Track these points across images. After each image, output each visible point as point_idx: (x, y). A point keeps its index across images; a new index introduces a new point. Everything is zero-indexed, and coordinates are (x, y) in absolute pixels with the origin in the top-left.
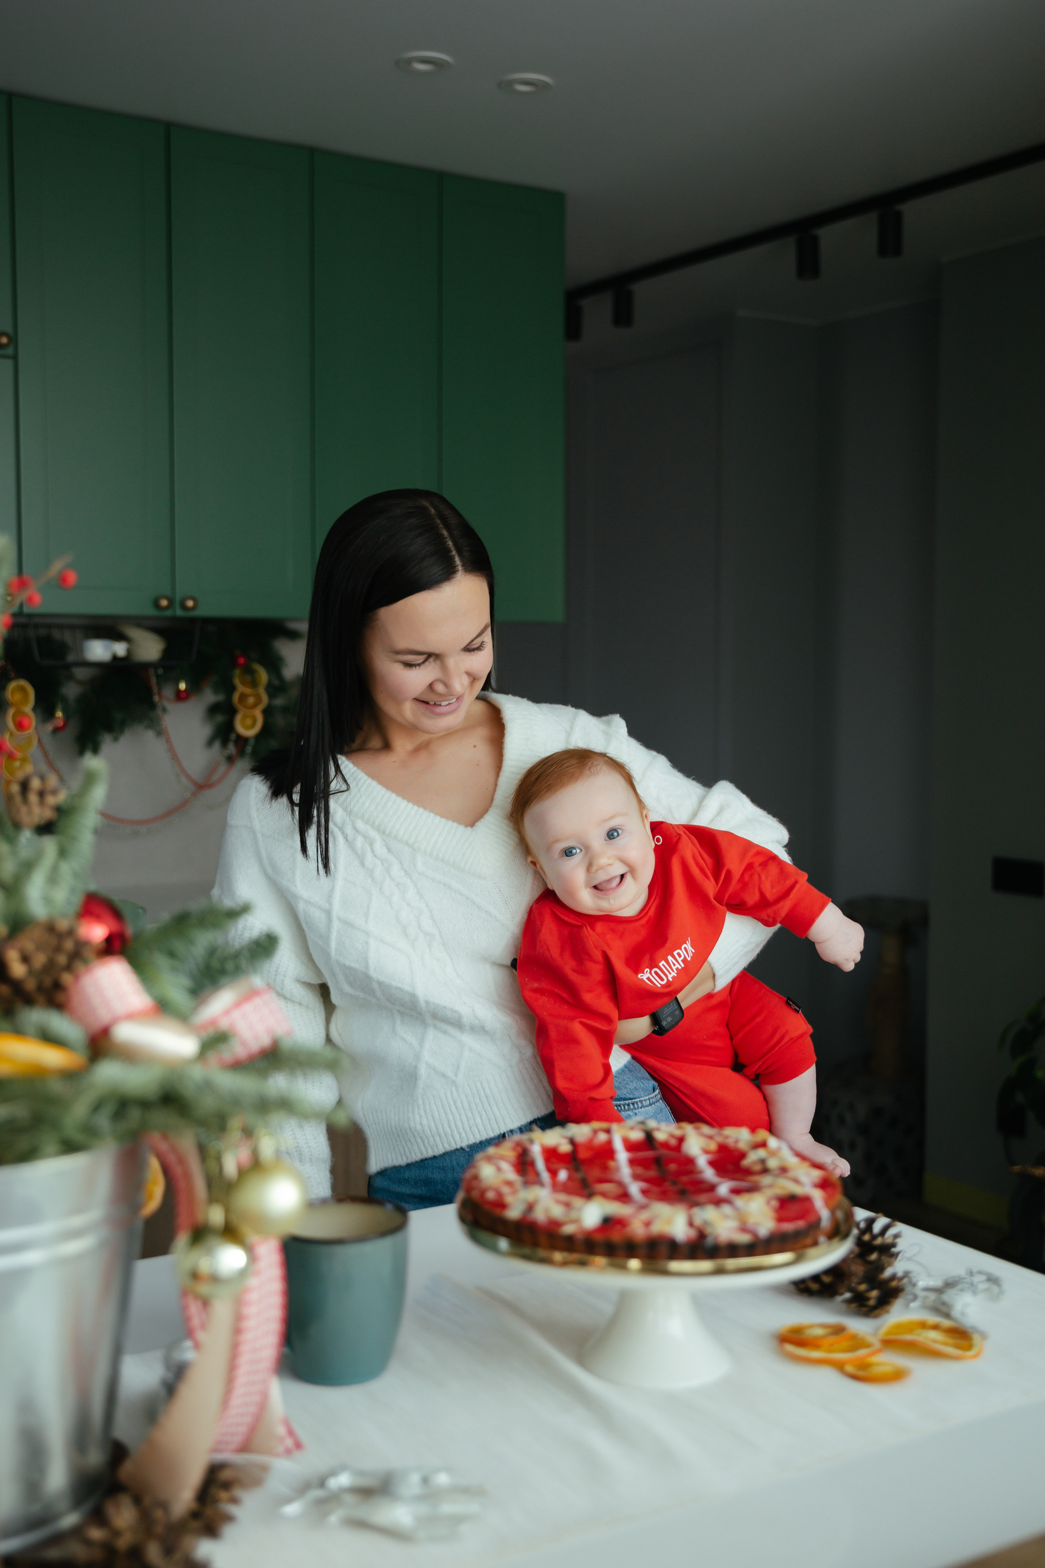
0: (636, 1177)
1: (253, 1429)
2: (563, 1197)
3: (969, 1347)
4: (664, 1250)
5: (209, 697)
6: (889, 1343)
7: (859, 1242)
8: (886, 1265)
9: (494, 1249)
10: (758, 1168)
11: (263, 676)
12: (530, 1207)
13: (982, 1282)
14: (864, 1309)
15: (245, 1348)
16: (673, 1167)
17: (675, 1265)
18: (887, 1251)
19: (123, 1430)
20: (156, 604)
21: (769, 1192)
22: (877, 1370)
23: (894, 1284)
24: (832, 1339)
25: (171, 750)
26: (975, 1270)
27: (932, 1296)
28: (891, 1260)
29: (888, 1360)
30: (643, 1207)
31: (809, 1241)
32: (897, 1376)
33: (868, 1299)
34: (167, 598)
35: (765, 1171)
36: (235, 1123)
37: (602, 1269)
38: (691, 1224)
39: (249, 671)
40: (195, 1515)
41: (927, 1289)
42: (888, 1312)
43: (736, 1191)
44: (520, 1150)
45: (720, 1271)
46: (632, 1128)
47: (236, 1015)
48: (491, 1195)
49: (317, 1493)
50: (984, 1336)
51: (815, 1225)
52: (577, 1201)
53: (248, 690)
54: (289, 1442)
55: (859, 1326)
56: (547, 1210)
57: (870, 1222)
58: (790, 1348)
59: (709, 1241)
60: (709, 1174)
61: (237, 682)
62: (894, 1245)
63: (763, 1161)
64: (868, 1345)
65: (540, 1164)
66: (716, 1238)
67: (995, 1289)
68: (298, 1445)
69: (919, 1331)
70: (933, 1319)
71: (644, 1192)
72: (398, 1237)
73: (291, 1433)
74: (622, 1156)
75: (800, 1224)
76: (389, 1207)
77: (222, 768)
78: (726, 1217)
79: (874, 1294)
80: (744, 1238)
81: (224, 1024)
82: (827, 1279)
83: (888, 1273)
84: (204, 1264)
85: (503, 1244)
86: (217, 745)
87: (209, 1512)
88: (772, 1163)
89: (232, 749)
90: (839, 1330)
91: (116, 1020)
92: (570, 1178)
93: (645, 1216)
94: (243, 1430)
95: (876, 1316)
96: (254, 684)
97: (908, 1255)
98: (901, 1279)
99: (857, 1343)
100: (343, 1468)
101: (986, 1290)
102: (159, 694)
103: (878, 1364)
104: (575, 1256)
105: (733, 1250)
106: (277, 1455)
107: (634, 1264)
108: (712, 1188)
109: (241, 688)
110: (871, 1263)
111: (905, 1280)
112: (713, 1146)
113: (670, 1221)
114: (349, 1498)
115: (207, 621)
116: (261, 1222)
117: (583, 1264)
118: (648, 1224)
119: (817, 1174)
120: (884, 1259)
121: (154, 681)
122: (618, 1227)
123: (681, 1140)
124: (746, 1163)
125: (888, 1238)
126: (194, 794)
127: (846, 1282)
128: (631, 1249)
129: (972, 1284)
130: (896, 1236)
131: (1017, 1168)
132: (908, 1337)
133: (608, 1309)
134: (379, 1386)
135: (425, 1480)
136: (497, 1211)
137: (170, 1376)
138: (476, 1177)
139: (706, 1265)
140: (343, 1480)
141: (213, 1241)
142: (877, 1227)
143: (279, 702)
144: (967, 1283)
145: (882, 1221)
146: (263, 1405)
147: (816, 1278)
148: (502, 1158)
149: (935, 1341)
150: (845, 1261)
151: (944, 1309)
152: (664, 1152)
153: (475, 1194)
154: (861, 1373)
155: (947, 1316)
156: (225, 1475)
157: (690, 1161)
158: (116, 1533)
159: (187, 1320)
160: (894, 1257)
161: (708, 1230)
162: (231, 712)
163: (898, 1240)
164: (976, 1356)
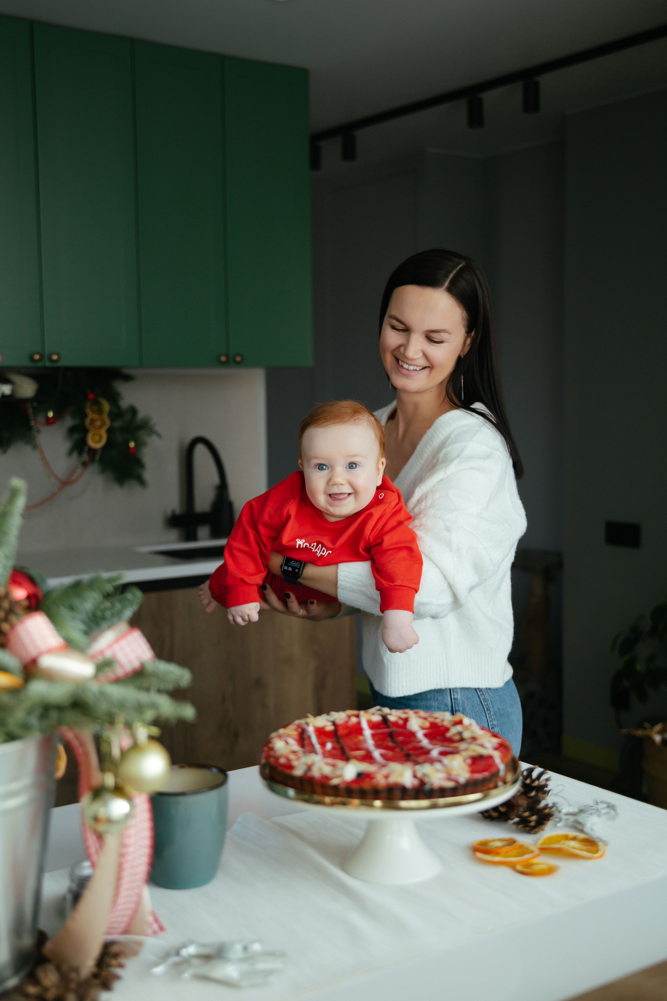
0: (378, 746)
1: (132, 918)
2: (330, 761)
3: (597, 851)
4: (398, 793)
5: (69, 421)
6: (544, 850)
7: (524, 785)
8: (541, 799)
9: (286, 796)
10: (457, 738)
11: (106, 406)
12: (309, 768)
13: (604, 808)
14: (527, 828)
15: (126, 866)
16: (401, 738)
17: (404, 804)
18: (542, 790)
19: (44, 924)
20: (32, 359)
21: (465, 754)
22: (537, 868)
23: (547, 811)
24: (507, 848)
25: (44, 460)
26: (599, 801)
27: (572, 819)
28: (545, 795)
29: (544, 861)
30: (384, 766)
31: (492, 785)
32: (550, 871)
33: (530, 822)
34: (38, 353)
35: (462, 740)
36: (120, 719)
37: (357, 807)
38: (415, 776)
39: (96, 403)
40: (95, 976)
41: (567, 814)
42: (543, 830)
43: (444, 754)
44: (300, 730)
45: (434, 807)
46: (373, 714)
47: (116, 648)
48: (282, 761)
49: (176, 959)
50: (606, 843)
51: (495, 775)
52: (340, 763)
53: (96, 416)
54: (155, 927)
55: (524, 839)
56: (320, 769)
57: (530, 771)
58: (479, 855)
59: (427, 787)
60: (425, 742)
61: (88, 411)
62: (546, 786)
63: (460, 733)
64: (531, 852)
65: (314, 740)
66: (432, 785)
67: (612, 812)
68: (161, 928)
69: (564, 841)
70: (573, 833)
71: (382, 755)
72: (221, 789)
73: (156, 920)
74: (367, 732)
75: (486, 774)
76: (214, 770)
77: (79, 470)
78: (438, 771)
79: (534, 818)
80: (450, 784)
81: (108, 654)
82: (503, 810)
83: (542, 804)
84: (102, 812)
85: (291, 792)
86: (75, 455)
87: (104, 973)
88: (466, 735)
89: (85, 457)
90: (511, 842)
91: (41, 654)
92: (334, 748)
93: (384, 771)
94: (126, 919)
95: (535, 833)
96: (100, 412)
97: (555, 792)
98: (552, 808)
99: (524, 850)
100: (191, 942)
101: (606, 813)
102: (35, 420)
103: (538, 864)
104: (339, 799)
105: (443, 792)
106: (148, 935)
107: (378, 803)
108: (427, 752)
109: (91, 415)
110: (531, 798)
111: (554, 809)
112: (427, 725)
113: (401, 775)
114: (196, 962)
115: (67, 369)
116: (138, 783)
117: (344, 804)
118: (387, 777)
119: (495, 741)
120: (540, 794)
121: (30, 411)
122: (368, 779)
123: (406, 720)
124: (449, 735)
125: (541, 782)
126: (60, 489)
127: (515, 811)
128: (376, 793)
129: (597, 810)
130: (547, 780)
131: (624, 731)
132: (557, 846)
133: (360, 833)
134: (210, 888)
135: (245, 948)
136: (287, 771)
137: (74, 886)
138: (272, 749)
139: (425, 803)
140: (191, 950)
141: (107, 796)
142: (535, 774)
143: (117, 424)
144: (594, 809)
145: (538, 770)
146: (138, 903)
147: (495, 809)
148: (289, 736)
149: (574, 848)
150: (514, 797)
151: (579, 827)
152: (394, 729)
153: (272, 760)
154: (526, 870)
155: (582, 831)
156: (115, 949)
157: (412, 734)
158: (46, 989)
159: (87, 848)
160: (547, 794)
161: (426, 780)
162: (85, 431)
163: (548, 783)
164: (600, 857)
